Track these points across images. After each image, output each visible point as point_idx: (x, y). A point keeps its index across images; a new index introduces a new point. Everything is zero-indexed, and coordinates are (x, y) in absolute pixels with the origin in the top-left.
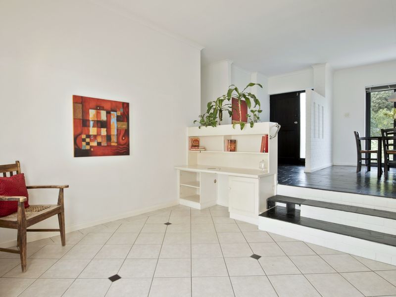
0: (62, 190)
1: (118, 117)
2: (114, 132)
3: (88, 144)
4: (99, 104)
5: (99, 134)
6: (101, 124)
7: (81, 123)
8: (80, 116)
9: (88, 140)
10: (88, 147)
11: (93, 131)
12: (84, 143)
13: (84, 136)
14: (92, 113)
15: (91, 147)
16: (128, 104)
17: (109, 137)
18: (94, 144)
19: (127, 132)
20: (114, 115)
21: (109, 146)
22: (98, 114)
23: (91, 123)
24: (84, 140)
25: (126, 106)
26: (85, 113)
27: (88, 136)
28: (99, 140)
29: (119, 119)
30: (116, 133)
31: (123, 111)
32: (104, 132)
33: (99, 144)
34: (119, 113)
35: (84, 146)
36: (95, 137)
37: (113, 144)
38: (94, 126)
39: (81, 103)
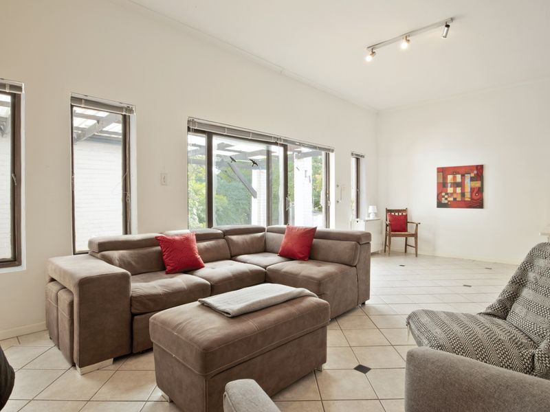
1: (471, 178)
2: (468, 190)
3: (446, 199)
4: (455, 170)
5: (455, 192)
6: (456, 185)
7: (442, 186)
8: (441, 181)
9: (446, 196)
10: (446, 202)
11: (450, 190)
12: (443, 199)
13: (443, 194)
14: (450, 178)
15: (449, 201)
16: (482, 166)
17: (463, 194)
18: (451, 199)
19: (480, 190)
20: (468, 177)
21: (463, 200)
22: (454, 178)
23: (449, 185)
24: (443, 197)
25: (480, 168)
26: (445, 178)
27: (447, 194)
28: (455, 196)
29: (472, 179)
30: (469, 190)
31: (478, 172)
32: (459, 190)
33: (455, 199)
34: (472, 175)
35: (444, 201)
36: (452, 194)
37: (466, 199)
38: (451, 187)
39: (443, 172)
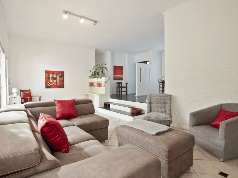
0: (40, 97)
1: (60, 76)
3: (50, 84)
4: (53, 73)
5: (53, 82)
6: (54, 79)
7: (48, 79)
8: (47, 76)
10: (50, 86)
11: (51, 81)
13: (48, 82)
14: (51, 75)
15: (51, 85)
16: (63, 72)
17: (56, 83)
18: (52, 85)
19: (63, 81)
20: (58, 76)
21: (57, 85)
22: (53, 76)
25: (63, 73)
26: (49, 75)
27: (50, 82)
28: (53, 83)
30: (59, 81)
31: (62, 74)
32: (55, 81)
33: (53, 85)
34: (60, 75)
35: (48, 85)
36: (52, 82)
37: (58, 85)
38: (52, 79)
39: (48, 73)
